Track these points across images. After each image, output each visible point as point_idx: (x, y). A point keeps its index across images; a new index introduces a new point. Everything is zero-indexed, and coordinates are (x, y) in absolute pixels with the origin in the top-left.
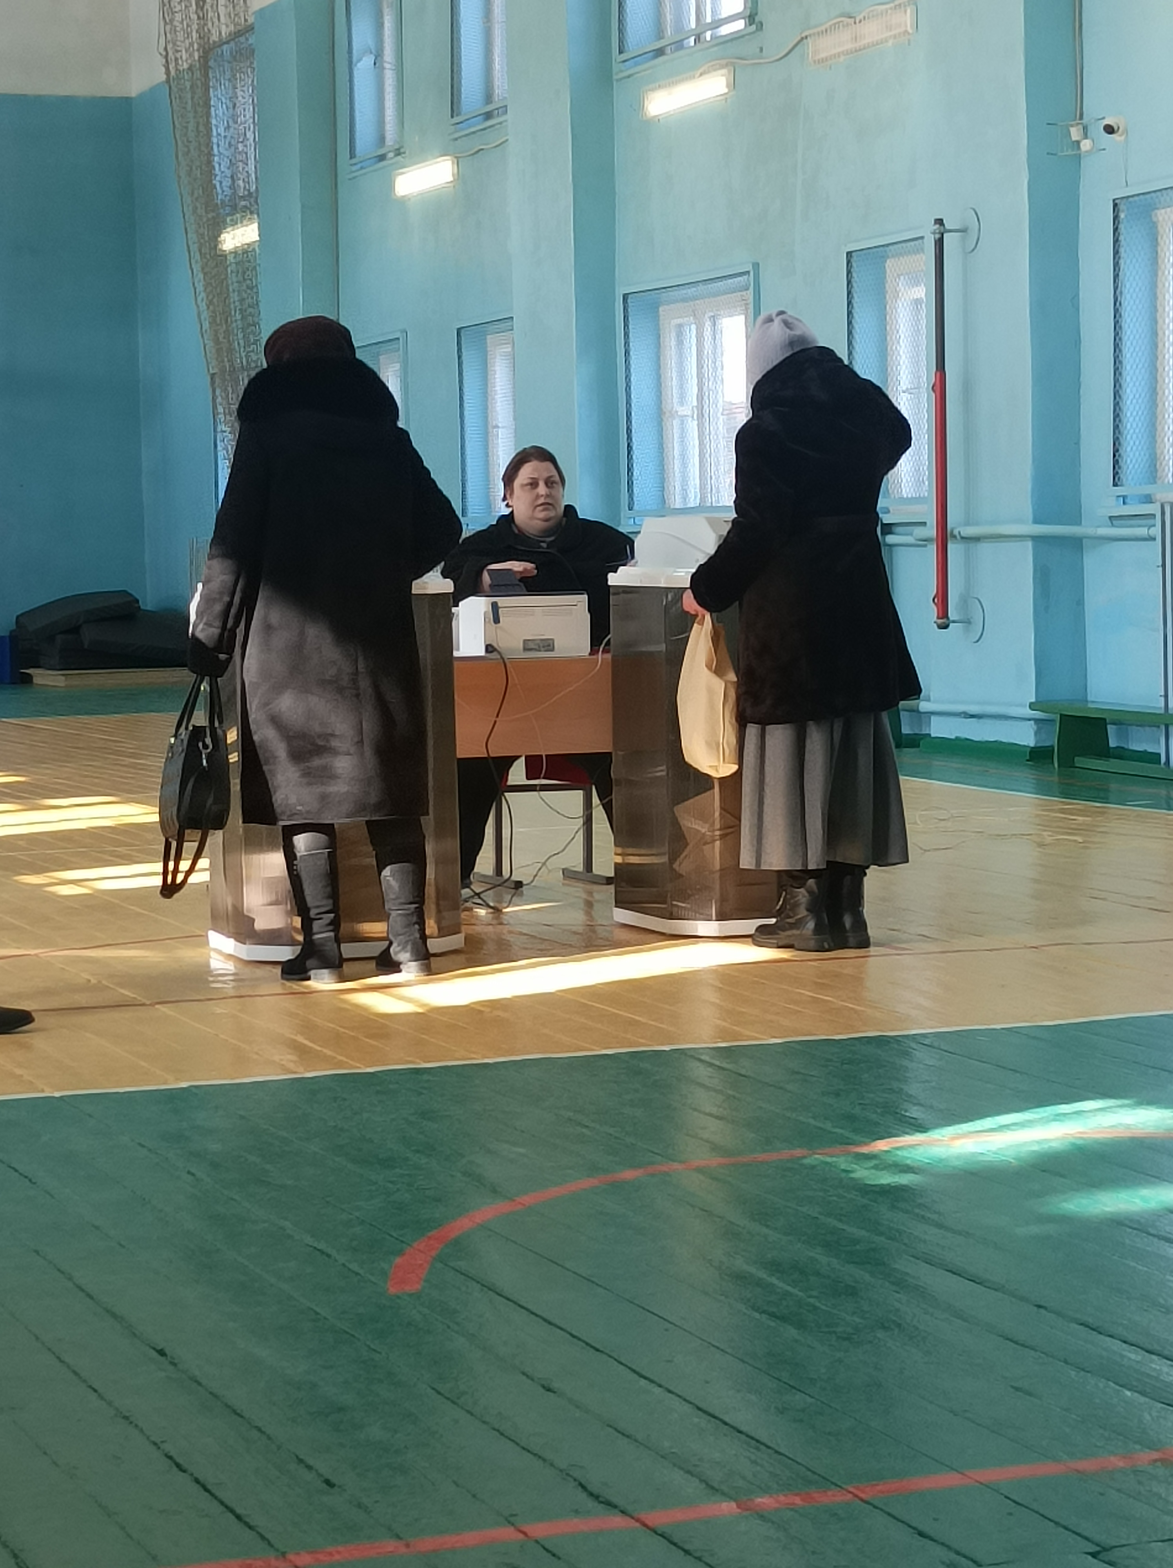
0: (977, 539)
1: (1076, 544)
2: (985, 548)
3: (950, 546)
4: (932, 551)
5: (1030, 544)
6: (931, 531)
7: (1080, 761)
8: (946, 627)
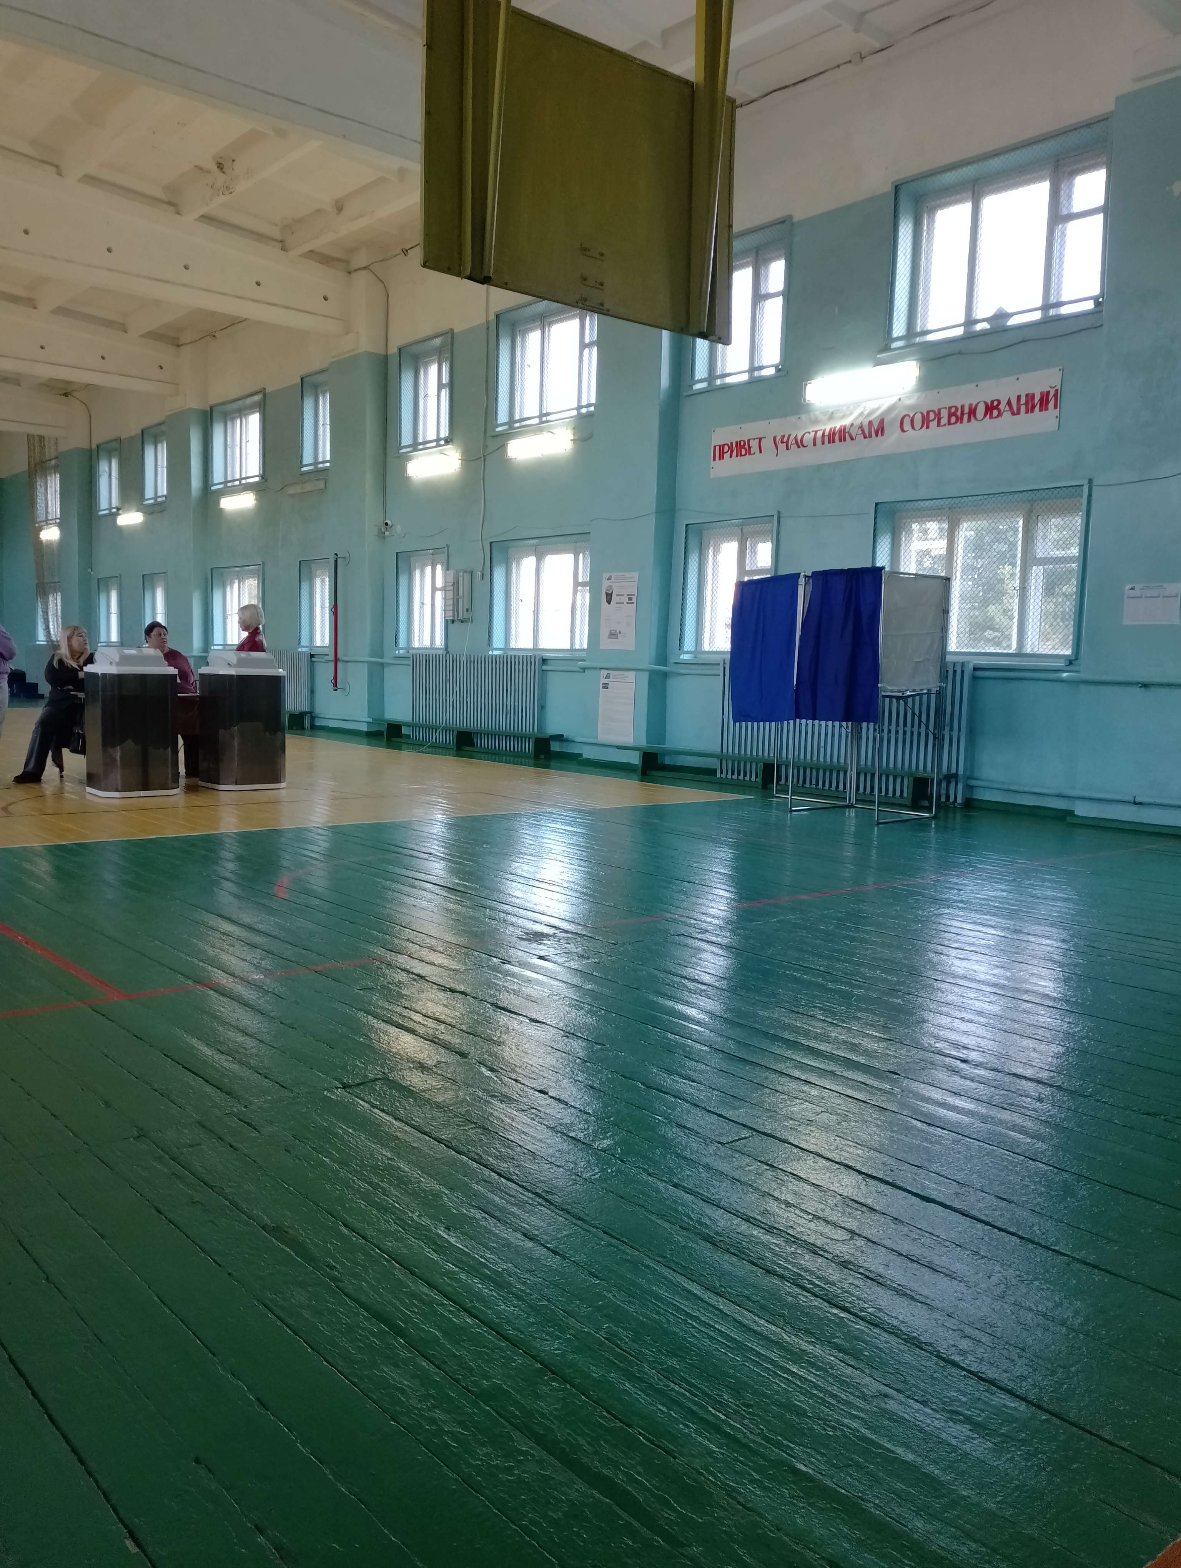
0: (348, 662)
1: (382, 665)
2: (349, 664)
3: (338, 663)
4: (332, 664)
5: (366, 664)
6: (332, 657)
7: (393, 739)
8: (336, 690)
